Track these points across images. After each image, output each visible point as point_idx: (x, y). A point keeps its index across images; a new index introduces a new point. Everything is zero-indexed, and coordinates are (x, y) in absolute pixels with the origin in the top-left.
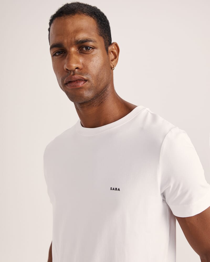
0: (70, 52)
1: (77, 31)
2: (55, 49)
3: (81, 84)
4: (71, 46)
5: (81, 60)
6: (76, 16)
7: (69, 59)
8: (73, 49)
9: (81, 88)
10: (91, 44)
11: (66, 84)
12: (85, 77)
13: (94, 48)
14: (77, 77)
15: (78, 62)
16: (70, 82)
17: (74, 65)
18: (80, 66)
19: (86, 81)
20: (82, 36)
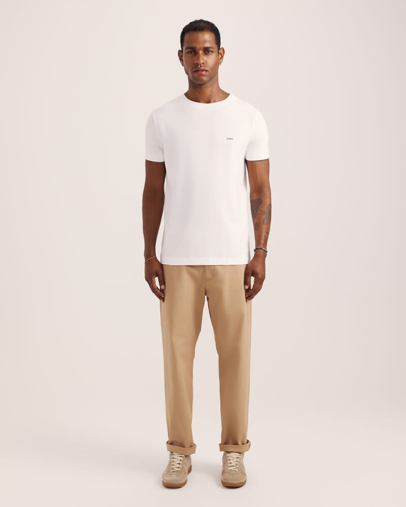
0: (199, 53)
1: (205, 41)
2: (189, 50)
3: (204, 73)
4: (200, 50)
5: (205, 58)
6: (205, 32)
7: (198, 58)
8: (201, 52)
9: (203, 75)
10: (211, 49)
11: (194, 72)
12: (207, 69)
13: (212, 52)
14: (202, 68)
15: (203, 60)
16: (198, 71)
17: (202, 61)
18: (204, 62)
19: (207, 71)
20: (207, 45)
